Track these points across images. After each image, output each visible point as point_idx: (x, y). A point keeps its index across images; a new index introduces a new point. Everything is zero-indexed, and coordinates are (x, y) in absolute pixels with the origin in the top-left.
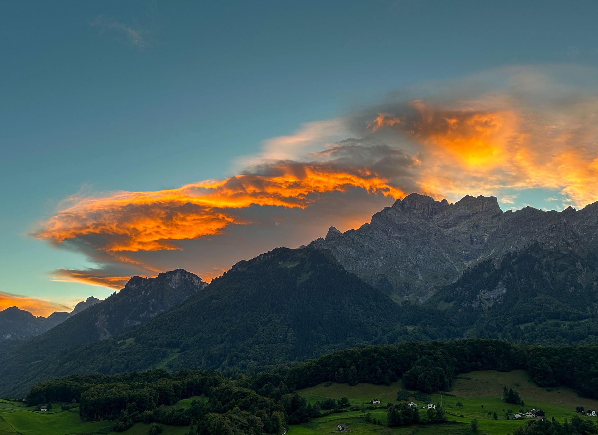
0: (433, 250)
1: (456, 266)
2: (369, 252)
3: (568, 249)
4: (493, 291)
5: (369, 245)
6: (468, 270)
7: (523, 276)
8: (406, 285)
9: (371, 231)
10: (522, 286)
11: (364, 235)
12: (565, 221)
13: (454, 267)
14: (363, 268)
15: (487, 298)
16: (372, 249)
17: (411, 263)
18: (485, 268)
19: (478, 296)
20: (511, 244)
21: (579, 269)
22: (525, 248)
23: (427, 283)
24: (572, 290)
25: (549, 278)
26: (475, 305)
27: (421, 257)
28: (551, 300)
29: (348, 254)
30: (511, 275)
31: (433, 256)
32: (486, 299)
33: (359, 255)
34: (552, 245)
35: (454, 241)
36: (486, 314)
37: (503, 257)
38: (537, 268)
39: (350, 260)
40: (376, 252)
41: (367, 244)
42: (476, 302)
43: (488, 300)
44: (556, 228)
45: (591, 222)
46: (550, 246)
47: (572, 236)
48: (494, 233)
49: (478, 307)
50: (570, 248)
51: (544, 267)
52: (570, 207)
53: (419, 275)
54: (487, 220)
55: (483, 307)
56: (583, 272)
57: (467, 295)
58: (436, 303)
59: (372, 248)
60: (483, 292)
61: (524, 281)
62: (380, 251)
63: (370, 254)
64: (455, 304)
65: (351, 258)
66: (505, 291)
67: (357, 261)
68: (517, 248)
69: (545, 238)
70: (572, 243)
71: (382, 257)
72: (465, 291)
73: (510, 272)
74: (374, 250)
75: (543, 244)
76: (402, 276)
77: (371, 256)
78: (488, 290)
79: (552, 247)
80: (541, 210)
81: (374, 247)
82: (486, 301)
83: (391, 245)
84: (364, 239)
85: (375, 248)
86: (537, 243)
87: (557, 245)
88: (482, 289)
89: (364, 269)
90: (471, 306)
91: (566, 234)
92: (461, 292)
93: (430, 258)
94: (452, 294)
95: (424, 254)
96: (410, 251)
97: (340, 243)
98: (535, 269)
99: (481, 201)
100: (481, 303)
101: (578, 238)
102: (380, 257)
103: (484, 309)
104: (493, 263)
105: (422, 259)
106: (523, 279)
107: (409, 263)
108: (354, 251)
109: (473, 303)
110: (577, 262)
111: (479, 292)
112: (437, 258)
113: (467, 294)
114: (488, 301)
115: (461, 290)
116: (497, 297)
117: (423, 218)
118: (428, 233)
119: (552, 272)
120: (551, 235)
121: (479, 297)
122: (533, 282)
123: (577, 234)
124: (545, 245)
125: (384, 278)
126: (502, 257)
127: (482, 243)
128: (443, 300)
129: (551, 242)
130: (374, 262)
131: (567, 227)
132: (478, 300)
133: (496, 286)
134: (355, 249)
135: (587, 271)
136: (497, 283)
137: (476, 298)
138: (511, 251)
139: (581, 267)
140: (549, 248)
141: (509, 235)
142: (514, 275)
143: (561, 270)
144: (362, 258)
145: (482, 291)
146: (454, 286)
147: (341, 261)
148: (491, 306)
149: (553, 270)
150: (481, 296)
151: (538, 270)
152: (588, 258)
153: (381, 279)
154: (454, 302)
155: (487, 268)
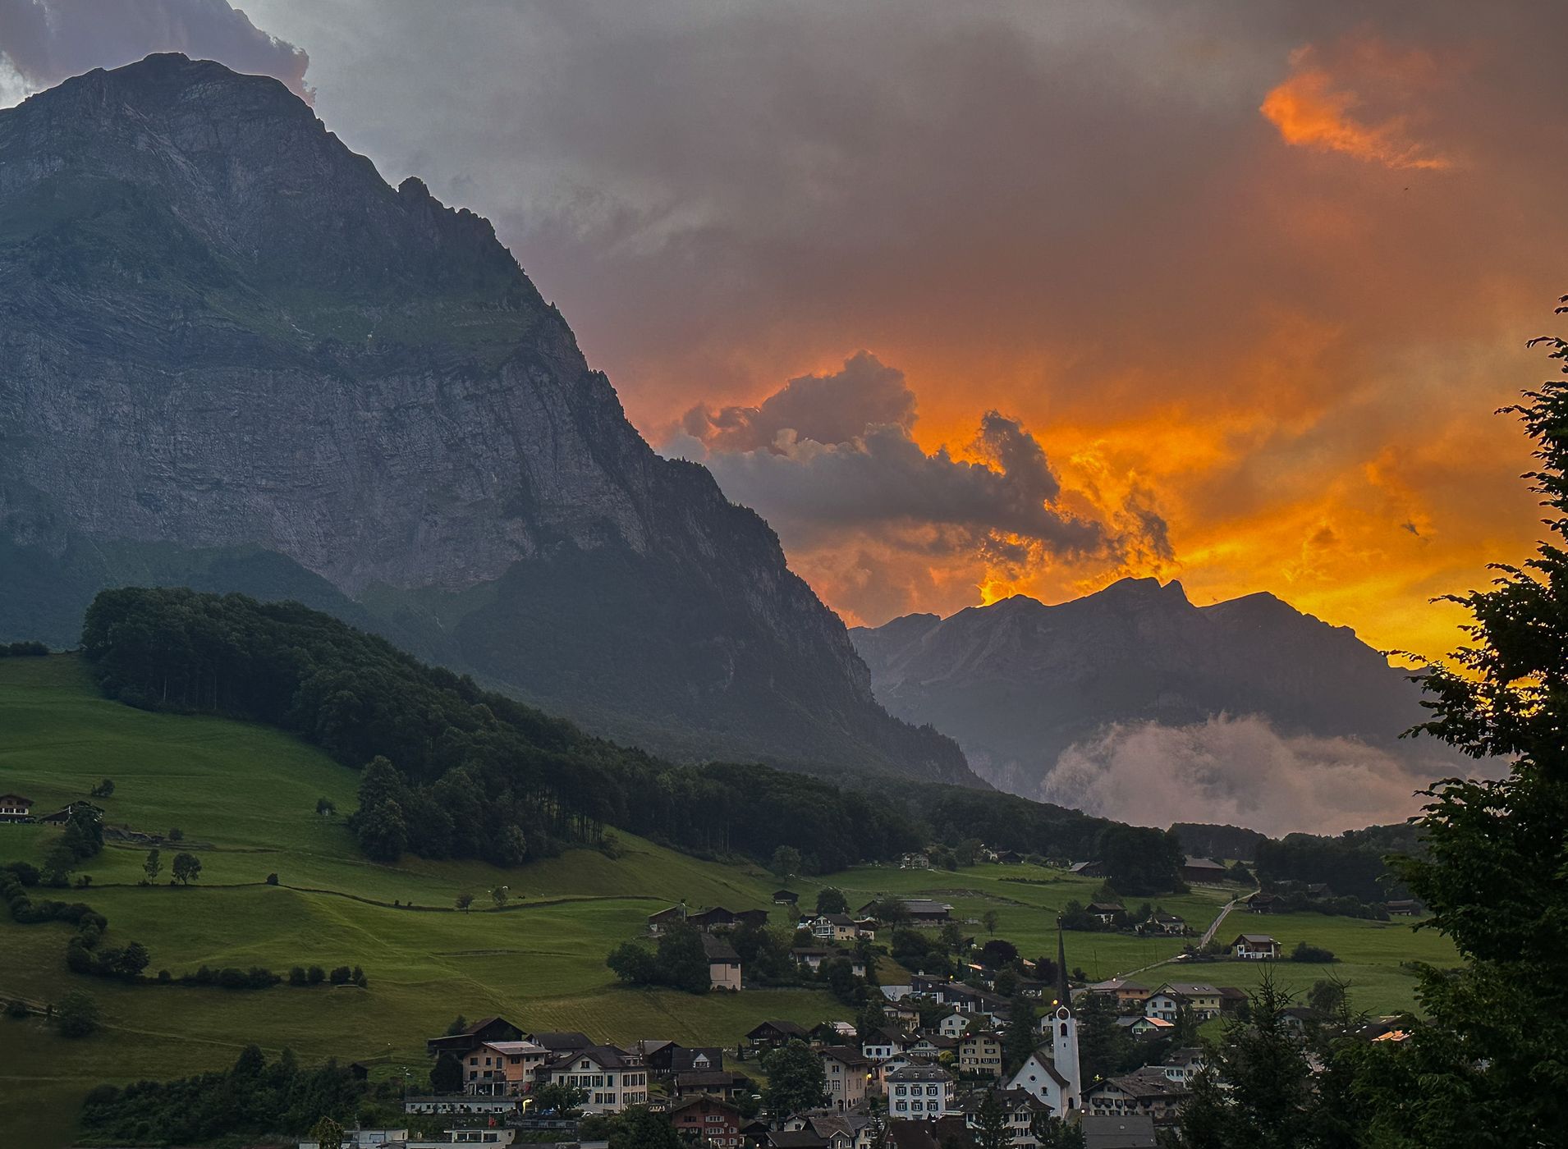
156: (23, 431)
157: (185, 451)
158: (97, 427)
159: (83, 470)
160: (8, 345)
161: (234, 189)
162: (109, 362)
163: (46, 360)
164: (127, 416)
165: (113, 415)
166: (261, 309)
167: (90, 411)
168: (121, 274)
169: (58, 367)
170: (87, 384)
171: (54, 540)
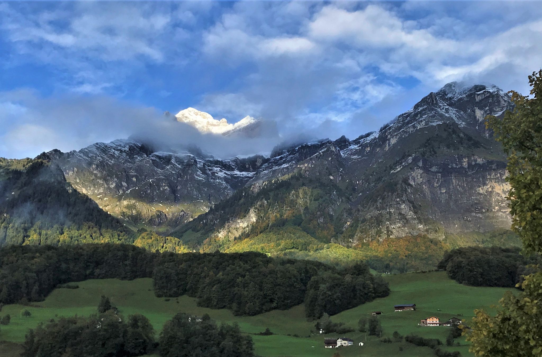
3: (329, 177)
4: (243, 220)
7: (277, 204)
8: (158, 214)
12: (334, 150)
14: (109, 190)
15: (236, 227)
17: (170, 187)
18: (243, 194)
19: (227, 224)
21: (334, 199)
23: (184, 211)
24: (321, 220)
25: (302, 207)
26: (222, 235)
29: (91, 172)
30: (265, 202)
33: (106, 174)
36: (230, 245)
37: (264, 184)
38: (293, 196)
40: (128, 172)
42: (224, 231)
44: (323, 156)
49: (225, 237)
50: (332, 178)
52: (343, 137)
55: (230, 237)
56: (338, 203)
61: (276, 209)
64: (201, 234)
66: (254, 220)
70: (334, 172)
71: (134, 179)
72: (216, 220)
73: (264, 199)
75: (306, 172)
78: (239, 218)
82: (234, 230)
86: (301, 170)
88: (232, 216)
91: (331, 163)
92: (211, 221)
98: (290, 197)
100: (228, 233)
101: (343, 168)
102: (132, 178)
103: (230, 239)
104: (253, 189)
106: (276, 207)
107: (167, 187)
108: (100, 169)
109: (219, 233)
110: (334, 192)
111: (228, 220)
114: (237, 230)
115: (211, 218)
116: (246, 226)
120: (318, 163)
121: (228, 226)
122: (286, 210)
123: (342, 164)
124: (308, 172)
125: (132, 203)
128: (191, 230)
129: (315, 170)
130: (124, 184)
131: (334, 156)
132: (226, 229)
133: (247, 214)
135: (342, 201)
136: (249, 210)
137: (224, 227)
139: (336, 198)
142: (268, 202)
143: (316, 200)
144: (109, 179)
145: (232, 219)
146: (205, 215)
148: (237, 236)
149: (308, 199)
150: (230, 224)
151: (294, 198)
152: (347, 188)
153: (128, 204)
154: (201, 232)
155: (245, 194)
156: (426, 203)
157: (475, 201)
158: (447, 198)
159: (445, 212)
161: (477, 117)
165: (451, 194)
166: (492, 152)
167: (444, 194)
171: (440, 235)
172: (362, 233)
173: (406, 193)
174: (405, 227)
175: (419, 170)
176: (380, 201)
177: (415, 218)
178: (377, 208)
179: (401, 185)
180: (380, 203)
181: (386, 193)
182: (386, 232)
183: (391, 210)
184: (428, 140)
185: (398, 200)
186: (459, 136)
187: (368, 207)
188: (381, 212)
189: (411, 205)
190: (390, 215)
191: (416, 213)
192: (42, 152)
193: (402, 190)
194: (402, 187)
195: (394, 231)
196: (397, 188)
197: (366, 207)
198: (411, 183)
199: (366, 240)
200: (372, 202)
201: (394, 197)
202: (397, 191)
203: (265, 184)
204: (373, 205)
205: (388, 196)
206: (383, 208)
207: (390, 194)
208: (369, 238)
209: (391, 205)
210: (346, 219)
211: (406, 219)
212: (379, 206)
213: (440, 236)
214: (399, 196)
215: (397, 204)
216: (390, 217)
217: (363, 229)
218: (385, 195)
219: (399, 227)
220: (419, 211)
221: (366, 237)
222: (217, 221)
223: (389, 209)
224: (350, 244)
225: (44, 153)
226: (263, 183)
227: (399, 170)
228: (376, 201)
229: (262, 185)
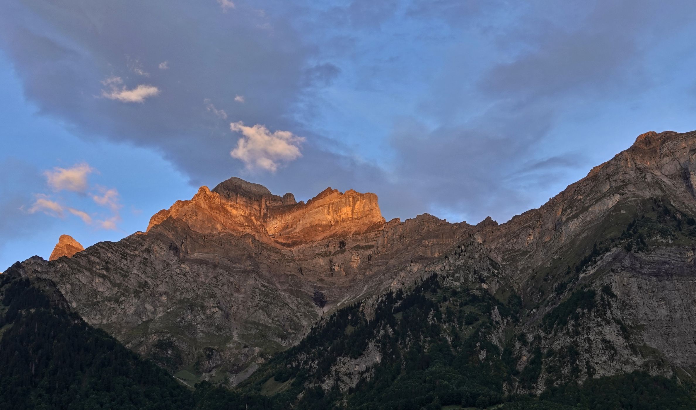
0: (263, 286)
1: (301, 315)
2: (139, 287)
3: (481, 286)
4: (358, 360)
5: (140, 274)
6: (320, 321)
7: (409, 333)
8: (208, 352)
9: (145, 247)
10: (407, 349)
11: (132, 253)
12: (480, 241)
13: (298, 318)
14: (125, 318)
15: (349, 372)
16: (146, 282)
17: (221, 309)
18: (350, 318)
19: (333, 368)
20: (394, 277)
21: (496, 321)
22: (415, 283)
23: (247, 347)
24: (483, 355)
25: (449, 335)
26: (327, 385)
27: (240, 299)
28: (450, 372)
29: (95, 290)
30: (390, 330)
31: (262, 297)
32: (346, 374)
33: (118, 292)
34: (458, 280)
35: (301, 270)
36: (345, 401)
37: (380, 300)
38: (433, 318)
39: (99, 302)
40: (153, 288)
41: (135, 271)
42: (330, 380)
43: (350, 375)
44: (465, 251)
45: (518, 243)
46: (455, 281)
47: (489, 266)
48: (370, 258)
49: (333, 388)
50: (485, 286)
51: (443, 316)
52: (489, 219)
53: (235, 334)
54: (359, 234)
55: (341, 389)
56: (502, 326)
57: (315, 368)
58: (260, 384)
59: (146, 280)
60: (342, 361)
61: (410, 341)
62: (160, 286)
63: (141, 292)
64: (293, 385)
65: (99, 299)
66: (378, 359)
67: (113, 306)
68: (403, 284)
69: (447, 268)
70: (488, 277)
71: (164, 298)
72: (313, 361)
73: (388, 326)
74: (150, 283)
75: (444, 278)
76: (200, 335)
77: (142, 295)
78: (351, 358)
79: (457, 284)
80: (445, 220)
81: (149, 279)
82: (346, 377)
83: (184, 275)
84: (131, 261)
85: (152, 281)
86: (435, 275)
87: (466, 280)
88: (340, 355)
89: (125, 322)
90: (320, 387)
91: (480, 262)
92: (306, 363)
93: (256, 300)
94: (289, 366)
95: (245, 292)
96: (220, 287)
97: (79, 268)
98: (429, 320)
99: (351, 199)
100: (337, 382)
101: (498, 270)
102: (160, 298)
103: (341, 392)
104: (363, 310)
105: (240, 302)
106: (409, 337)
107: (217, 309)
108: (108, 284)
109: (323, 382)
110: (494, 309)
111: (335, 361)
112: (269, 300)
113: (315, 365)
114: (349, 377)
115: (305, 359)
116: (365, 369)
117: (247, 226)
118: (256, 254)
119: (455, 326)
120: (458, 263)
121: (336, 371)
122: (425, 342)
123: (496, 263)
124: (448, 279)
125: (165, 338)
126: (378, 300)
127: (349, 274)
128: (273, 377)
129: (456, 275)
130: (149, 307)
131: (482, 251)
132: (333, 376)
133: (364, 350)
134: (110, 280)
135: (507, 324)
136: (367, 344)
137: (330, 373)
138: (394, 290)
139: (498, 318)
140: (453, 284)
141: (392, 262)
142: (394, 330)
143: (468, 323)
144: (124, 300)
145: (340, 360)
146: (293, 353)
147: (78, 306)
148: (353, 385)
149: (456, 322)
150: (338, 367)
151: (434, 321)
152: (509, 303)
153: (159, 340)
154: (291, 381)
155: (352, 318)
156: (639, 322)
158: (669, 313)
159: (668, 335)
160: (624, 285)
162: (667, 282)
163: (641, 288)
164: (680, 305)
165: (674, 306)
167: (664, 307)
168: (662, 242)
169: (647, 290)
170: (660, 295)
171: (666, 370)
172: (550, 373)
173: (610, 309)
174: (613, 361)
175: (625, 272)
176: (572, 322)
177: (626, 347)
178: (568, 333)
179: (602, 296)
180: (573, 325)
181: (579, 310)
182: (586, 370)
183: (590, 336)
184: (631, 226)
185: (599, 320)
186: (675, 217)
187: (553, 332)
188: (575, 339)
189: (619, 327)
190: (590, 344)
191: (627, 338)
192: (14, 262)
193: (603, 305)
194: (602, 299)
195: (597, 368)
196: (595, 302)
197: (550, 332)
198: (615, 293)
199: (557, 384)
200: (558, 324)
201: (593, 315)
202: (597, 306)
203: (382, 300)
204: (562, 329)
205: (583, 314)
206: (577, 333)
207: (586, 311)
208: (562, 380)
209: (589, 327)
210: (520, 352)
211: (613, 348)
212: (571, 330)
213: (665, 372)
214: (601, 314)
215: (598, 326)
216: (590, 347)
217: (550, 367)
218: (579, 313)
219: (605, 362)
220: (631, 336)
221: (557, 380)
222: (314, 364)
223: (587, 334)
224: (533, 391)
225: (18, 263)
226: (379, 298)
227: (592, 272)
228: (566, 323)
229: (377, 301)
